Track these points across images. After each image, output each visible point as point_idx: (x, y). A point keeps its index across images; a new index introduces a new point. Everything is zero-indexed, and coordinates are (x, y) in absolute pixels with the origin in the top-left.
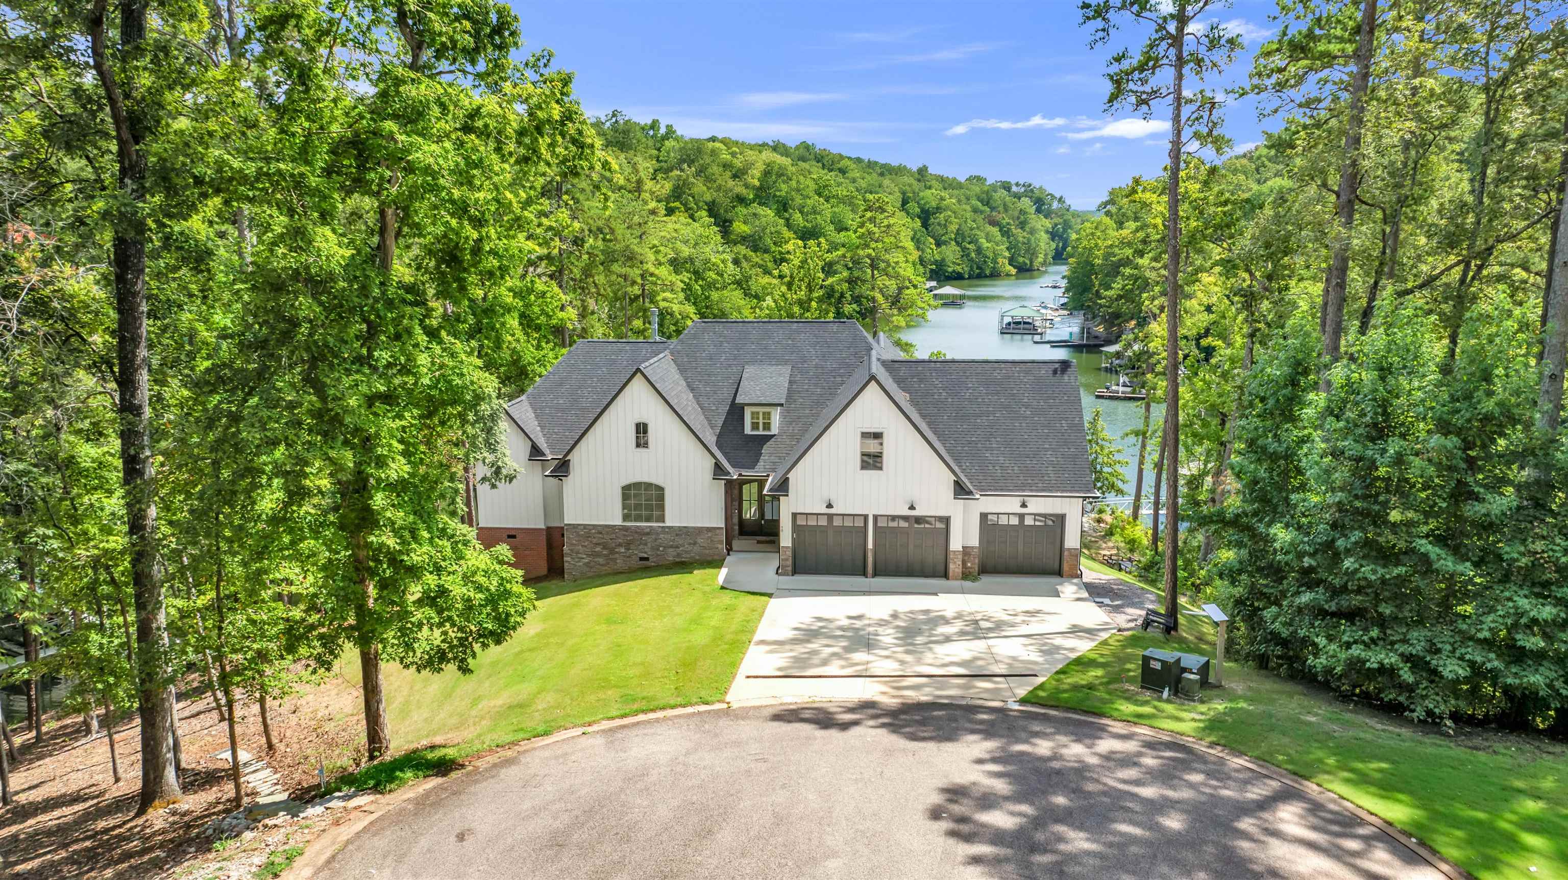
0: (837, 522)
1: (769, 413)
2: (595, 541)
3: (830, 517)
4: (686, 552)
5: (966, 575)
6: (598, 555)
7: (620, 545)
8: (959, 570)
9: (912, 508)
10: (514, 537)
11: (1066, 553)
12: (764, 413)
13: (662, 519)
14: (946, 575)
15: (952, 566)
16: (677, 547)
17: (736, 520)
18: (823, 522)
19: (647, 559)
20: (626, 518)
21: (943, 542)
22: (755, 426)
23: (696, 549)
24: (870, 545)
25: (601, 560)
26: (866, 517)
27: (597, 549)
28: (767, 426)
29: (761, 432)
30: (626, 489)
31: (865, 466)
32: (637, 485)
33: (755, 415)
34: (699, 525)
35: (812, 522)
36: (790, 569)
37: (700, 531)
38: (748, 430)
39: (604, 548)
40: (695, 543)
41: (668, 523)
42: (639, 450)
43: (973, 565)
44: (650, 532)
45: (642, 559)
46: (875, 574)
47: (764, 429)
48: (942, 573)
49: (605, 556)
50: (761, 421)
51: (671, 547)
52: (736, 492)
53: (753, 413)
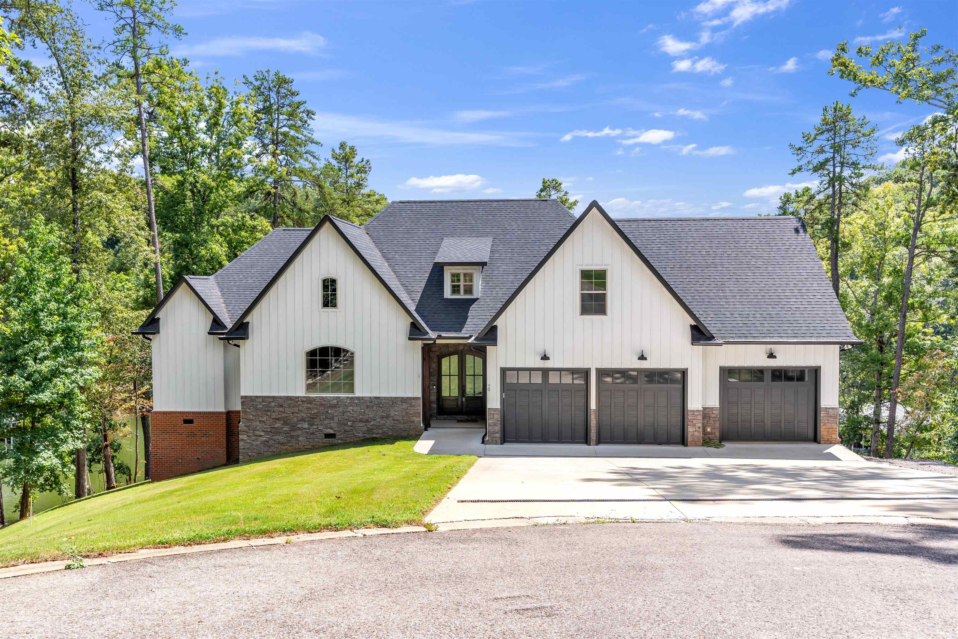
0: (553, 379)
1: (471, 275)
2: (274, 415)
3: (545, 372)
4: (378, 427)
5: (707, 442)
6: (277, 431)
7: (303, 420)
8: (699, 434)
9: (642, 358)
10: (190, 422)
11: (822, 414)
12: (465, 275)
13: (351, 388)
14: (683, 442)
15: (690, 430)
16: (367, 421)
17: (434, 398)
18: (537, 379)
19: (332, 436)
20: (310, 387)
21: (679, 400)
22: (455, 289)
23: (389, 422)
24: (593, 405)
25: (280, 438)
26: (586, 373)
27: (277, 425)
28: (469, 290)
29: (462, 296)
30: (312, 353)
31: (585, 310)
32: (324, 351)
33: (456, 277)
34: (393, 395)
35: (524, 379)
36: (498, 435)
37: (394, 401)
38: (448, 293)
39: (285, 423)
40: (388, 417)
41: (358, 393)
42: (326, 309)
43: (713, 429)
44: (338, 403)
45: (328, 436)
46: (599, 442)
47: (466, 292)
48: (679, 439)
49: (286, 433)
50: (462, 283)
51: (361, 421)
52: (434, 365)
53: (453, 275)
